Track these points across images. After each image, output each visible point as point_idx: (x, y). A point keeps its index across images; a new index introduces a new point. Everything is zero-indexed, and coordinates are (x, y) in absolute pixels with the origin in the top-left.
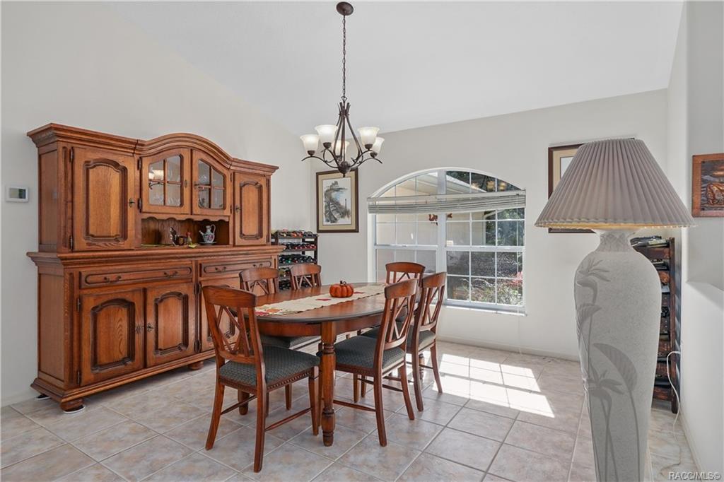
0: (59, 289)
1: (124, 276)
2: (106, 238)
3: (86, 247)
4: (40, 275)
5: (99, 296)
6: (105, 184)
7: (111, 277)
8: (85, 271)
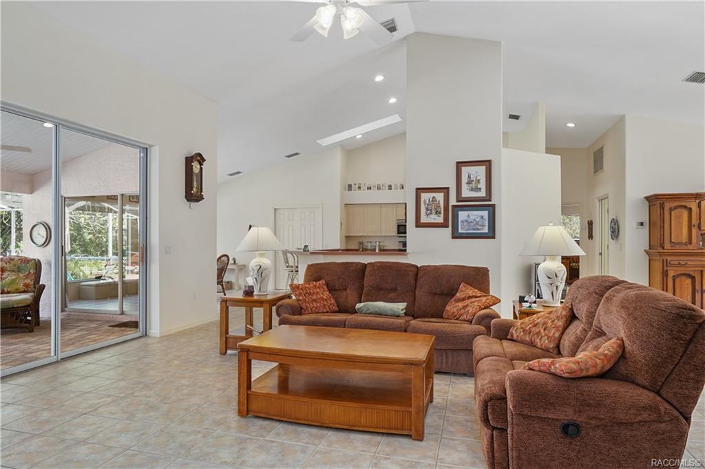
0: (658, 266)
1: (689, 263)
2: (680, 243)
3: (669, 248)
4: (650, 260)
5: (676, 271)
6: (679, 217)
7: (683, 263)
8: (669, 259)
